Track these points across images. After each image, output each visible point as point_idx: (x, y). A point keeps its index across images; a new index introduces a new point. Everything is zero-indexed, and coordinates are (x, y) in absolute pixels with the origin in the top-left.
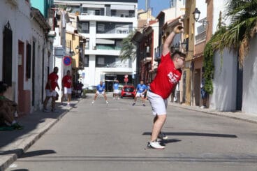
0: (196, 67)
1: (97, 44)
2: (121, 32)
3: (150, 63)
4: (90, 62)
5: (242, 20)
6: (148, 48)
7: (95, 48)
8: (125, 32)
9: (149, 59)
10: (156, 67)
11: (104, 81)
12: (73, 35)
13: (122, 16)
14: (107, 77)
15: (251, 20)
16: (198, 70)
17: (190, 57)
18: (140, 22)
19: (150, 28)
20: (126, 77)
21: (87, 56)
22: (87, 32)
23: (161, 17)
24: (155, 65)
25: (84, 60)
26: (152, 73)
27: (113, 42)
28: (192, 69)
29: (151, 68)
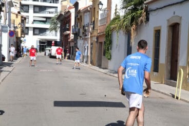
0: (100, 41)
1: (34, 21)
2: (50, 13)
3: (69, 35)
4: (29, 32)
5: (132, 13)
6: (67, 25)
7: (33, 23)
8: (52, 13)
9: (68, 32)
10: (73, 38)
11: (39, 44)
12: (17, 15)
13: (51, 2)
14: (40, 42)
15: (139, 12)
16: (101, 43)
17: (95, 34)
18: (63, 7)
19: (69, 12)
20: (53, 42)
21: (27, 28)
22: (27, 12)
23: (76, 5)
24: (72, 36)
25: (25, 31)
26: (70, 42)
27: (44, 19)
28: (97, 42)
29: (69, 39)
